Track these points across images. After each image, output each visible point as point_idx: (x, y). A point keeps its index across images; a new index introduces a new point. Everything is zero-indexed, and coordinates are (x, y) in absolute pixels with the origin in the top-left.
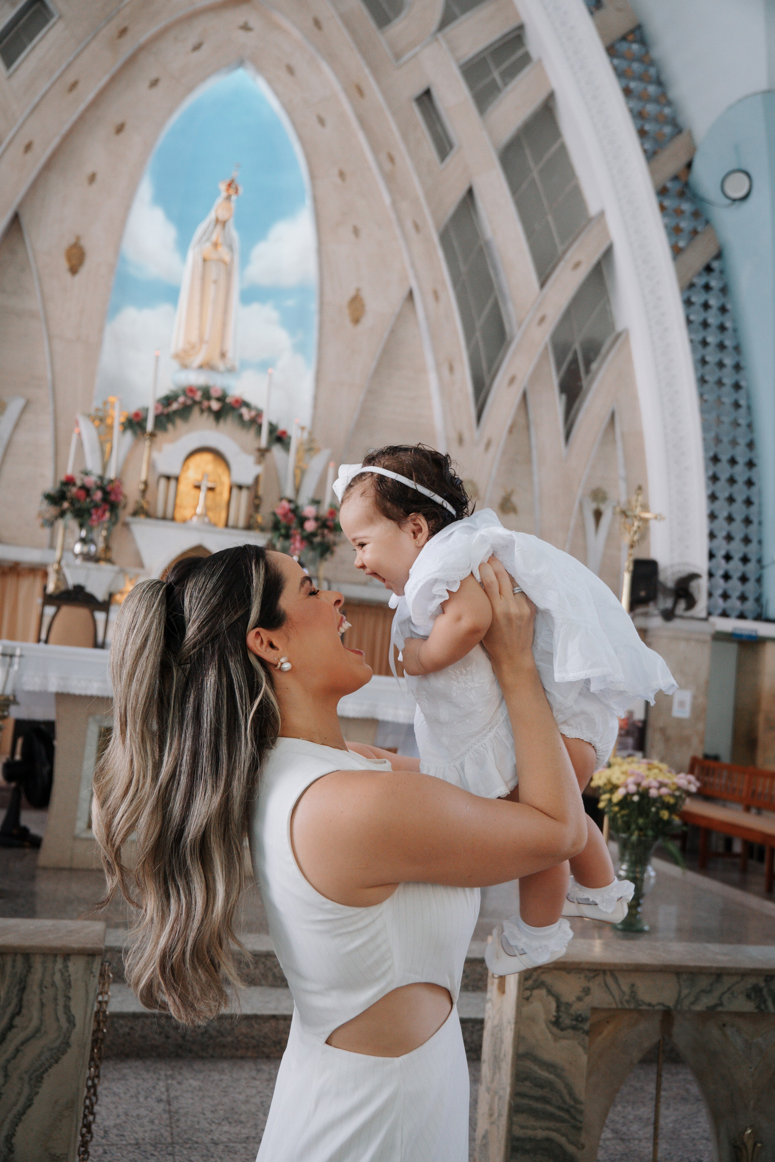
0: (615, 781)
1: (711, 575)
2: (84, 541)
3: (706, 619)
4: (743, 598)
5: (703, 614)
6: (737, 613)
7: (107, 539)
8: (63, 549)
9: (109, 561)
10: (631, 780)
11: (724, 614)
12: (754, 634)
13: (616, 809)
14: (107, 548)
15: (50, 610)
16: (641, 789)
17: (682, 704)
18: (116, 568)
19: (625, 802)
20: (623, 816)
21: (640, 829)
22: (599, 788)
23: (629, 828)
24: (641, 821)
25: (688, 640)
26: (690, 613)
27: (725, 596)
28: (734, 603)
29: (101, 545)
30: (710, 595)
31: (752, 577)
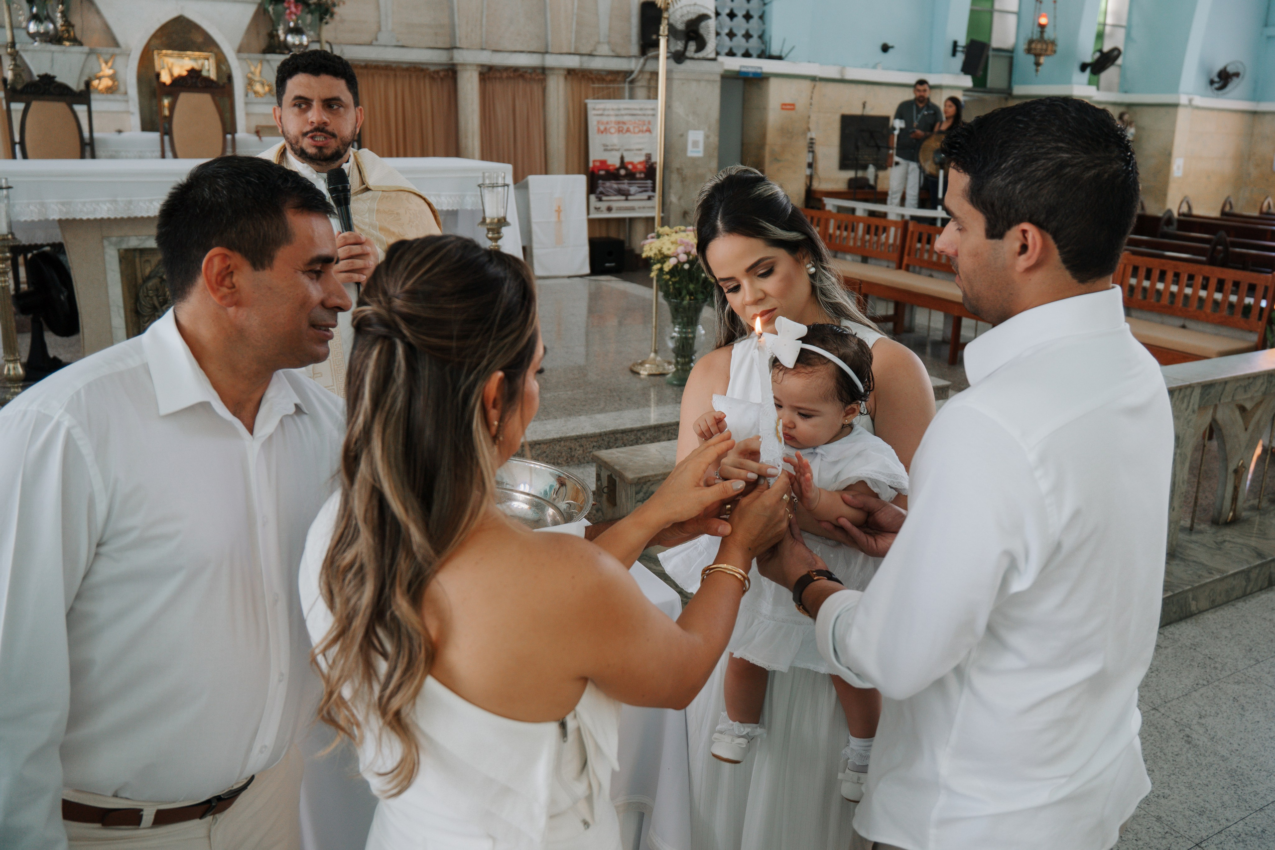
0: (666, 251)
1: (718, 14)
2: (36, 18)
3: (714, 60)
4: (748, 36)
5: (713, 55)
6: (743, 51)
7: (64, 14)
8: (12, 28)
9: (76, 42)
10: (681, 249)
11: (731, 53)
12: (759, 71)
13: (668, 277)
14: (68, 24)
15: (18, 107)
16: (691, 257)
17: (695, 144)
18: (86, 49)
19: (674, 271)
20: (674, 283)
21: (691, 294)
22: (649, 258)
23: (680, 294)
24: (691, 286)
25: (698, 81)
26: (700, 55)
27: (731, 35)
28: (739, 41)
29: (60, 22)
30: (718, 34)
31: (756, 14)
